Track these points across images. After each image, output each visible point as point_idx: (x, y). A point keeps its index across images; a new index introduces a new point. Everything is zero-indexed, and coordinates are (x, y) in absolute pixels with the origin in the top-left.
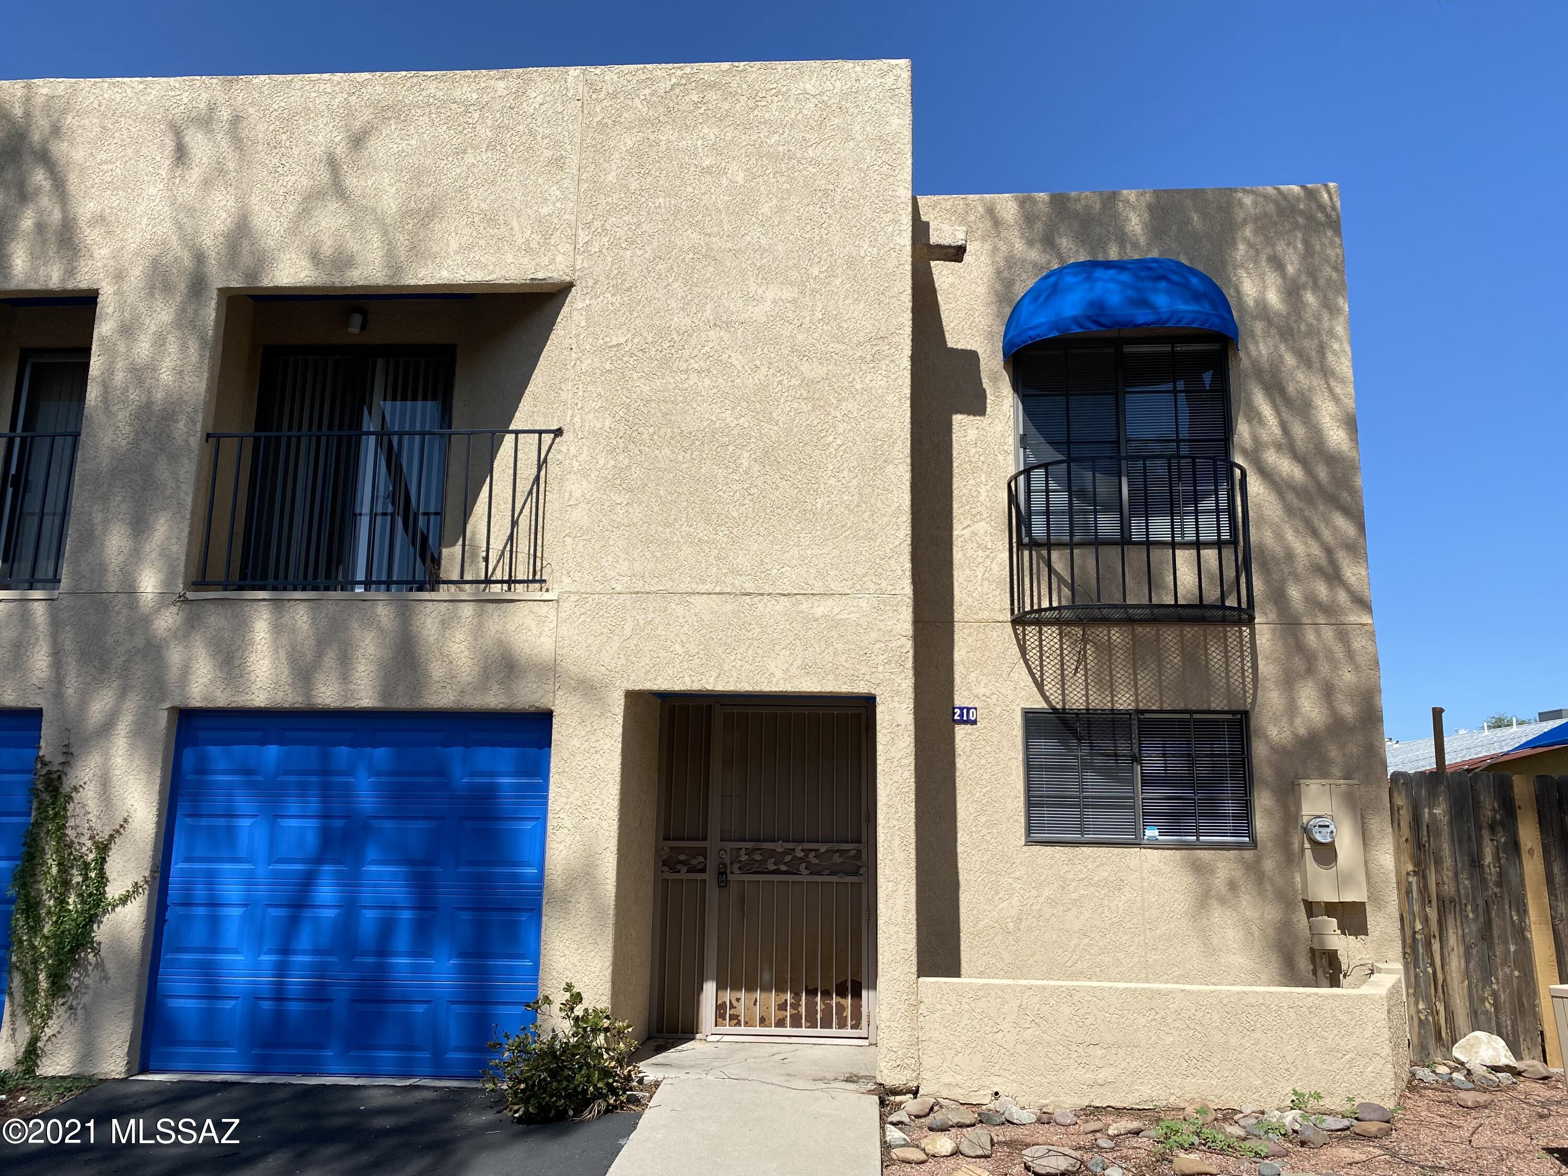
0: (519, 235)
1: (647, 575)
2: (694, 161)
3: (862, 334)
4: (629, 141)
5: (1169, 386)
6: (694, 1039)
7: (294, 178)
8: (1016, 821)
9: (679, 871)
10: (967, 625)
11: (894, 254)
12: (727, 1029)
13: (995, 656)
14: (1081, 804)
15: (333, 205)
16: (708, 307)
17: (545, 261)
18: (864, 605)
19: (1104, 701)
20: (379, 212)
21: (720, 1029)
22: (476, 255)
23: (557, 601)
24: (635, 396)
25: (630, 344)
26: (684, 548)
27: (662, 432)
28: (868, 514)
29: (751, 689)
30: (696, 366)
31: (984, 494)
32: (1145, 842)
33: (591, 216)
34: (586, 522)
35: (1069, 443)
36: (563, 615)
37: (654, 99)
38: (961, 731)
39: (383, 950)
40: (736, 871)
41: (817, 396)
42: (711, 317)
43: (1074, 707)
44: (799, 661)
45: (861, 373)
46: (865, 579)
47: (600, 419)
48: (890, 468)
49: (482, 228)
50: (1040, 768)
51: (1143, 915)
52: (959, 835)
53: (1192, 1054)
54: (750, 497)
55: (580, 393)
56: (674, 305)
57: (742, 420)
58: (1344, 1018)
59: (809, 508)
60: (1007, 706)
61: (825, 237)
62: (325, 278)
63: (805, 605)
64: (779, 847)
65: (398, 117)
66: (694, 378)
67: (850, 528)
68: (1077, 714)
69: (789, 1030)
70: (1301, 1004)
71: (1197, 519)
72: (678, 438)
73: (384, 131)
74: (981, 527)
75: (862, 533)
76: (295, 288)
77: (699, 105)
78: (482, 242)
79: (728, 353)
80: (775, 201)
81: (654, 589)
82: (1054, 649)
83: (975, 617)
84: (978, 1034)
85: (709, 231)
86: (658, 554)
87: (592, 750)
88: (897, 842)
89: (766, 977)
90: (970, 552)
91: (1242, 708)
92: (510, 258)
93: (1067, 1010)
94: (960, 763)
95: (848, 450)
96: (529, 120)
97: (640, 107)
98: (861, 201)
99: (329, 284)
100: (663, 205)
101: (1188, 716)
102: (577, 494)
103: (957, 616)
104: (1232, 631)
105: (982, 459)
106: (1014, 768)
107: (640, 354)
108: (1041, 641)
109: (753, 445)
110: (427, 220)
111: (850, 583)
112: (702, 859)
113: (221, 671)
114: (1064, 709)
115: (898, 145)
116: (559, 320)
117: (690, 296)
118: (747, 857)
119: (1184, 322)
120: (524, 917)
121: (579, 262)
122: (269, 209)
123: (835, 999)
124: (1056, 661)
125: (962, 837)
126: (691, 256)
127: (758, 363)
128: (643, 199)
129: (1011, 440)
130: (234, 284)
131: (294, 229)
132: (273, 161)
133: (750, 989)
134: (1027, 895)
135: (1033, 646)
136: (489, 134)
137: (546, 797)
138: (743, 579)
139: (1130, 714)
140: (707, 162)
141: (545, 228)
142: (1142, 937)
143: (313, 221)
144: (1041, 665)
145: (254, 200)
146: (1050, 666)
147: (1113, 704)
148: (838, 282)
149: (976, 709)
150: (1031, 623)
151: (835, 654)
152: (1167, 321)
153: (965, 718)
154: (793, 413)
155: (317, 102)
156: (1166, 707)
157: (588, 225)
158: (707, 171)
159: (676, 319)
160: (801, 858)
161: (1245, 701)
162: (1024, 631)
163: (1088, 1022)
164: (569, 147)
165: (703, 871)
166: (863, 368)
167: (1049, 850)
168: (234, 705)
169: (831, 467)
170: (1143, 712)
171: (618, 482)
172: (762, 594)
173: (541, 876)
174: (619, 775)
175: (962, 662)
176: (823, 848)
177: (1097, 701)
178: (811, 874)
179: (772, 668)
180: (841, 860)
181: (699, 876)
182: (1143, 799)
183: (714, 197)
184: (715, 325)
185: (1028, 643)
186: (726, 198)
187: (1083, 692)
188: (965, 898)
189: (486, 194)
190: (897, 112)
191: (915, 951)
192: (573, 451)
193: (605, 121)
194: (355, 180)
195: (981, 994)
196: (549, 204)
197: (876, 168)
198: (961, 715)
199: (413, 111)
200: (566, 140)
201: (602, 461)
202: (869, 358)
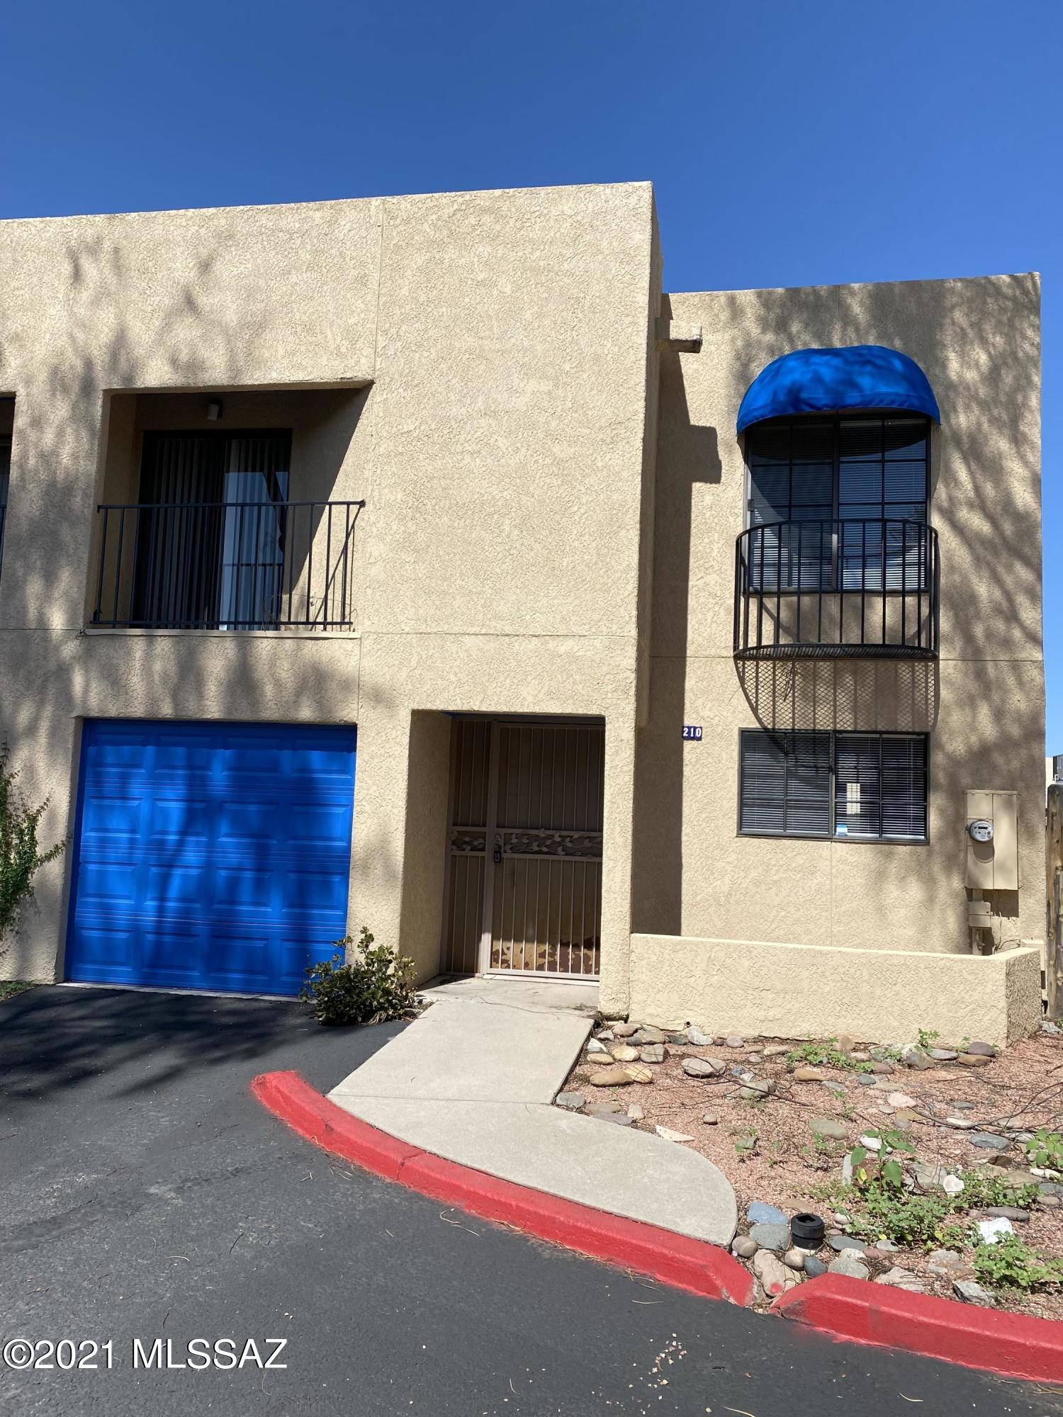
0: (331, 342)
1: (429, 619)
2: (471, 276)
3: (603, 420)
4: (420, 260)
5: (878, 456)
6: (473, 977)
7: (158, 298)
8: (730, 818)
9: (464, 850)
10: (697, 660)
11: (632, 352)
12: (500, 970)
13: (719, 685)
14: (786, 805)
15: (189, 320)
16: (480, 398)
17: (352, 362)
18: (598, 645)
19: (808, 723)
20: (224, 325)
21: (494, 970)
22: (298, 359)
23: (360, 639)
24: (421, 474)
25: (418, 431)
26: (458, 597)
27: (442, 504)
28: (603, 570)
29: (508, 710)
30: (470, 448)
31: (716, 551)
32: (836, 837)
33: (388, 325)
34: (382, 577)
35: (790, 506)
36: (364, 650)
37: (440, 223)
38: (688, 746)
39: (232, 900)
40: (509, 851)
41: (565, 472)
42: (483, 407)
43: (782, 727)
44: (546, 688)
45: (602, 453)
46: (600, 624)
47: (394, 493)
48: (623, 533)
49: (302, 337)
50: (753, 776)
51: (831, 895)
52: (684, 828)
53: (844, 1001)
54: (510, 557)
55: (379, 472)
56: (453, 398)
57: (505, 493)
58: (970, 978)
59: (557, 566)
60: (727, 726)
61: (576, 338)
62: (183, 380)
63: (551, 644)
64: (542, 833)
65: (237, 246)
66: (468, 459)
67: (589, 582)
68: (785, 733)
69: (546, 973)
70: (935, 965)
71: (904, 570)
72: (455, 508)
73: (226, 257)
74: (712, 579)
75: (598, 586)
76: (161, 388)
77: (476, 227)
78: (303, 348)
79: (495, 437)
80: (536, 308)
81: (435, 630)
82: (768, 680)
83: (704, 653)
84: (676, 978)
85: (482, 335)
86: (437, 603)
87: (386, 755)
88: (618, 829)
89: (530, 932)
90: (702, 599)
91: (924, 730)
92: (324, 360)
93: (746, 963)
94: (687, 771)
95: (590, 518)
96: (340, 244)
97: (428, 230)
98: (607, 306)
99: (186, 385)
100: (445, 314)
101: (878, 736)
102: (376, 553)
103: (689, 653)
104: (919, 667)
105: (716, 520)
106: (730, 776)
107: (425, 439)
108: (757, 673)
109: (513, 514)
110: (260, 330)
111: (587, 626)
112: (482, 841)
113: (112, 689)
114: (774, 729)
115: (639, 258)
116: (364, 411)
117: (465, 390)
118: (516, 840)
119: (885, 402)
120: (337, 879)
121: (378, 364)
122: (140, 324)
123: (583, 951)
124: (769, 690)
125: (686, 830)
126: (467, 356)
127: (519, 445)
128: (430, 309)
129: (740, 505)
130: (115, 387)
131: (159, 341)
132: (143, 284)
133: (518, 940)
134: (736, 876)
135: (751, 677)
136: (308, 257)
137: (353, 790)
138: (503, 623)
139: (829, 734)
140: (481, 277)
141: (352, 336)
142: (829, 913)
143: (173, 334)
144: (757, 693)
145: (129, 317)
146: (764, 694)
147: (815, 725)
148: (585, 376)
149: (701, 728)
150: (750, 658)
151: (574, 683)
152: (870, 402)
153: (692, 735)
154: (545, 488)
155: (175, 234)
156: (859, 728)
157: (386, 332)
158: (480, 284)
159: (454, 410)
160: (559, 842)
161: (927, 724)
162: (743, 665)
163: (762, 973)
164: (372, 266)
165: (483, 850)
166: (604, 449)
167: (756, 841)
168: (122, 715)
169: (575, 532)
170: (841, 732)
171: (407, 544)
172: (517, 635)
173: (348, 849)
174: (407, 773)
175: (692, 690)
176: (576, 835)
177: (802, 723)
178: (566, 854)
179: (524, 694)
180: (590, 845)
181: (480, 854)
182: (836, 802)
183: (486, 306)
184: (485, 414)
185: (747, 674)
186: (496, 307)
187: (791, 715)
188: (686, 876)
189: (307, 308)
190: (638, 228)
191: (629, 913)
192: (373, 519)
193: (400, 243)
194: (205, 299)
195: (679, 947)
196: (355, 314)
197: (620, 277)
198: (689, 733)
199: (249, 239)
200: (369, 260)
201: (395, 528)
202: (609, 440)
